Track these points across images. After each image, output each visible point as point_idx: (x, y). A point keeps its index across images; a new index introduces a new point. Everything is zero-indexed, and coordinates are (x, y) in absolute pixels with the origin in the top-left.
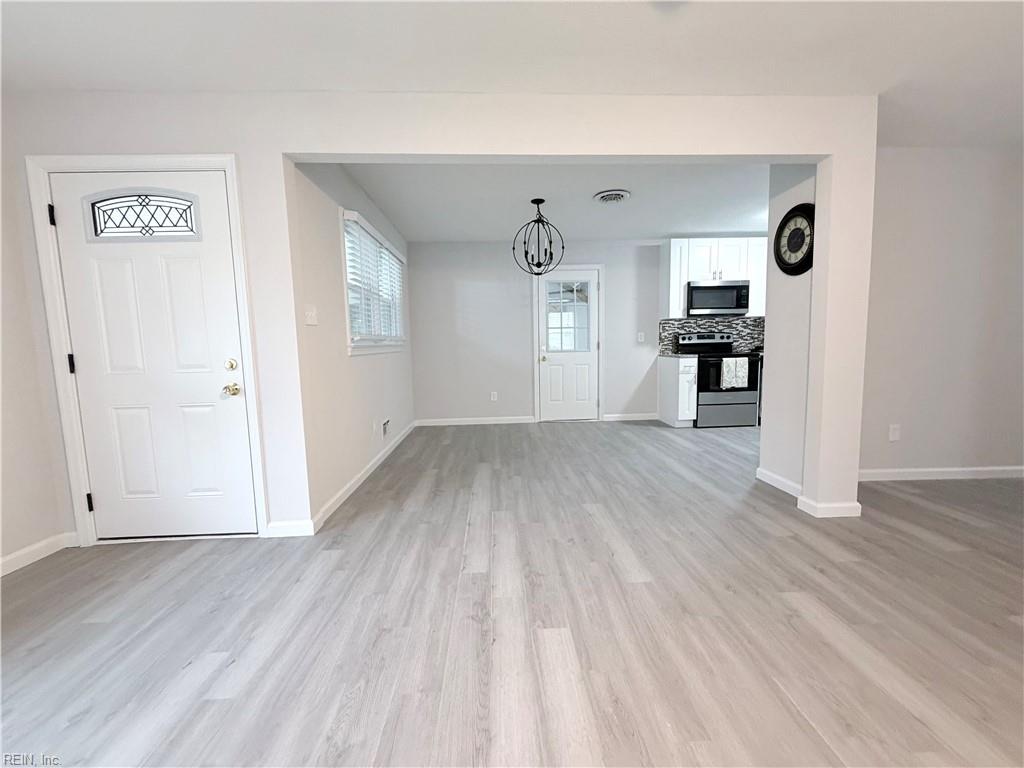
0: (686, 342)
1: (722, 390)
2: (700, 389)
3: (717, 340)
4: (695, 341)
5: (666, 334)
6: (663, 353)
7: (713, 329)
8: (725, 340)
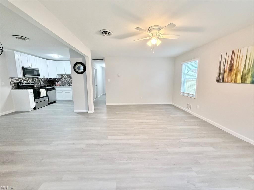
0: (22, 85)
1: (41, 98)
2: (35, 99)
3: (30, 84)
4: (24, 84)
5: (13, 82)
6: (13, 89)
7: (28, 81)
8: (32, 84)
